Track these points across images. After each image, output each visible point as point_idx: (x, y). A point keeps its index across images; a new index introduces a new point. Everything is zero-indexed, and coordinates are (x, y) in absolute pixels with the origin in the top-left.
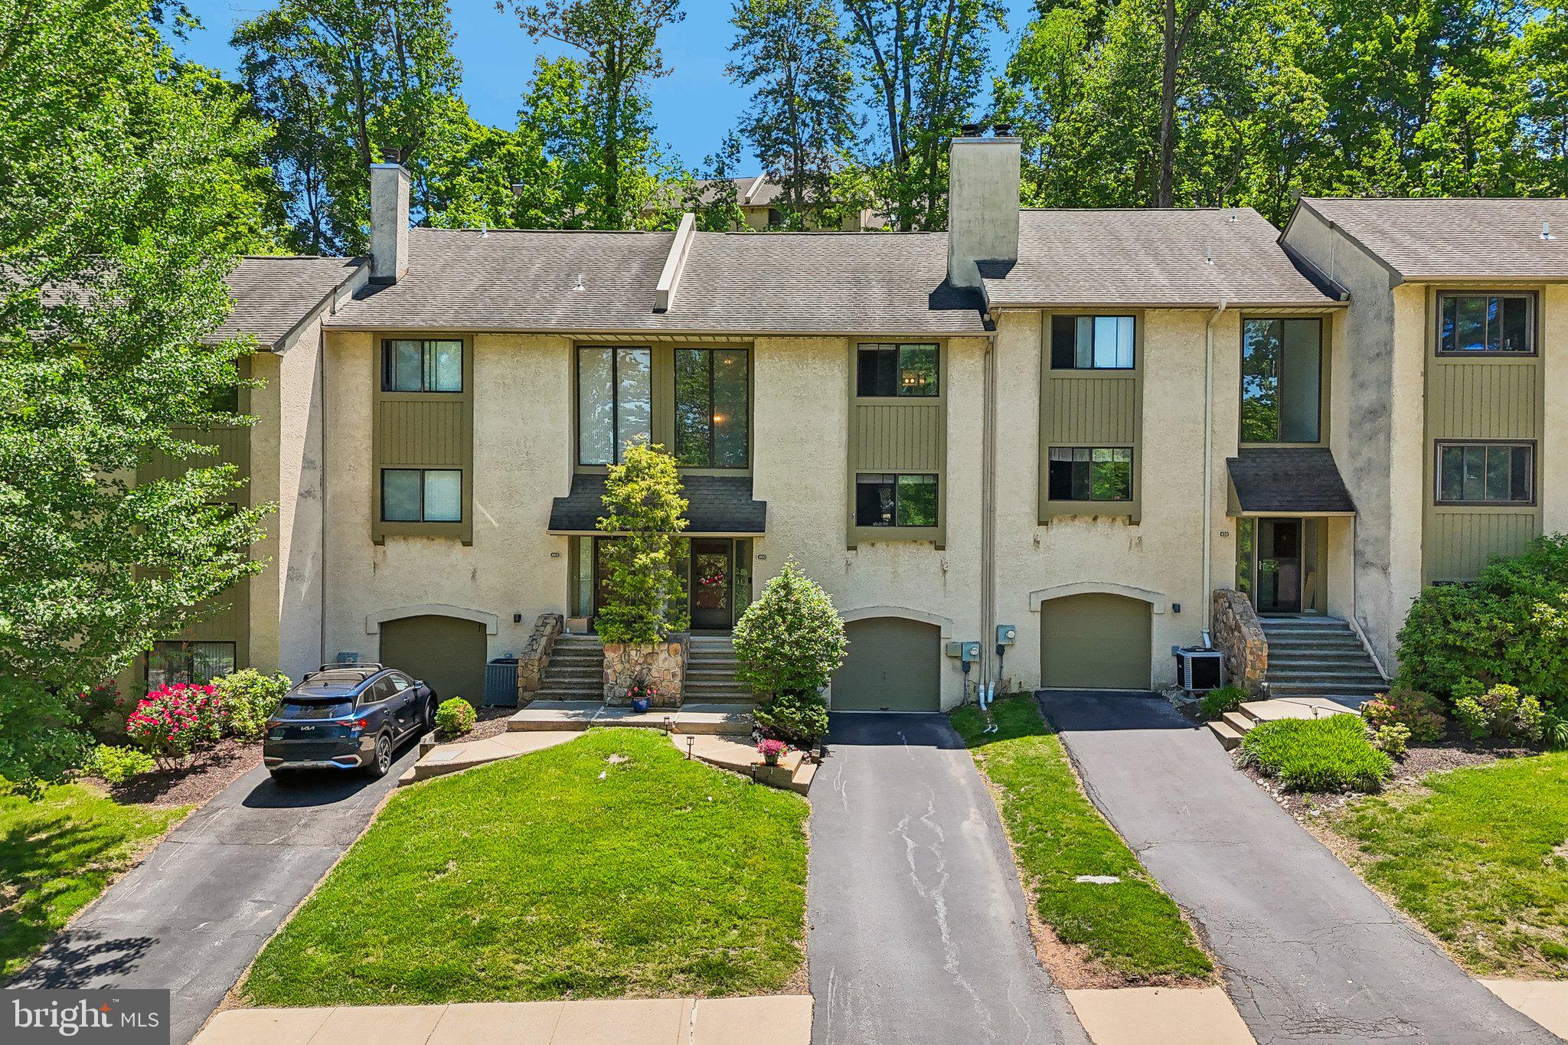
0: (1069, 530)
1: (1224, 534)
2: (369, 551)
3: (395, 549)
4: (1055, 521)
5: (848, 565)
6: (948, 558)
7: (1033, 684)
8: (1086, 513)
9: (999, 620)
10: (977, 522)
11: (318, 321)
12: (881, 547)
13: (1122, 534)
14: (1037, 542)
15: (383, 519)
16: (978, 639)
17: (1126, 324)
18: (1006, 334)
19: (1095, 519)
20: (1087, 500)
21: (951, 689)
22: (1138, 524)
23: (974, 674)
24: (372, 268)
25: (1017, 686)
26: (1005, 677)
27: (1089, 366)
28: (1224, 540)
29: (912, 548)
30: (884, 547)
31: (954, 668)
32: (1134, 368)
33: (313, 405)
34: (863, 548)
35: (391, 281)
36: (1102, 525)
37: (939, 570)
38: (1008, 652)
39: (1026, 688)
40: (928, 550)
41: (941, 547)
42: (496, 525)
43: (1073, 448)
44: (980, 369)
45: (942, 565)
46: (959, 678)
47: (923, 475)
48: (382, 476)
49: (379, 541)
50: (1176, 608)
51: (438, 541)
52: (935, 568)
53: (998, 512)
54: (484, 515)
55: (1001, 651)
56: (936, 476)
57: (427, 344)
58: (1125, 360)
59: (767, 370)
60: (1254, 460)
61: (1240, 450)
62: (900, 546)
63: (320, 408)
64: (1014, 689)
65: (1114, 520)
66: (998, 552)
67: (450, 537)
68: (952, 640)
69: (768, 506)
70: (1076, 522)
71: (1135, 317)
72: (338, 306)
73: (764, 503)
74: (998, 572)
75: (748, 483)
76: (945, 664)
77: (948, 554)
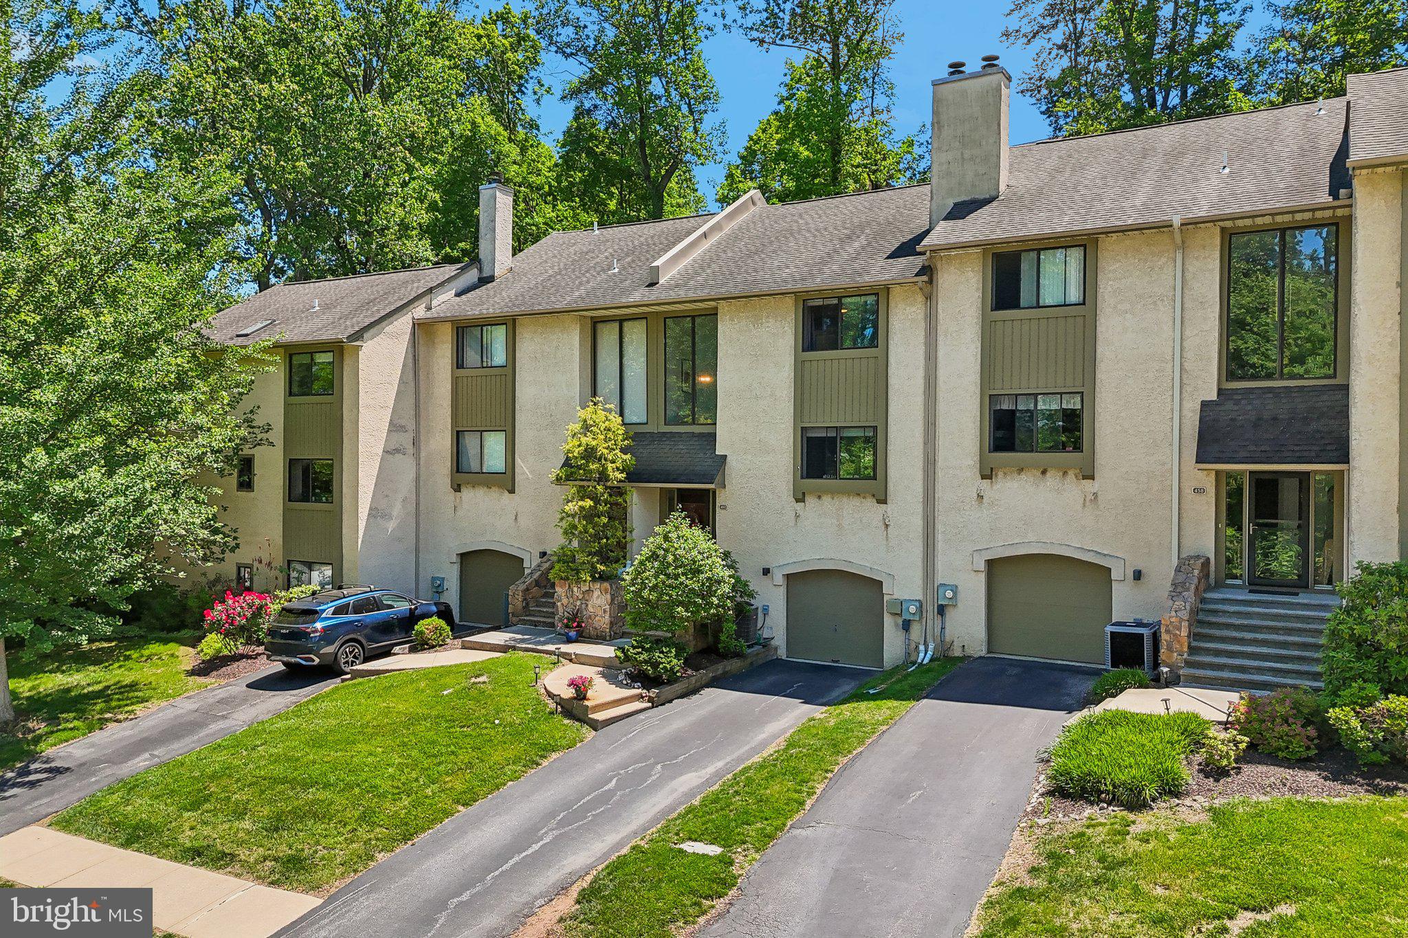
0: (1016, 485)
1: (1199, 491)
2: (451, 495)
3: (467, 494)
4: (1000, 474)
5: (797, 516)
6: (889, 513)
7: (978, 648)
8: (1036, 467)
9: (940, 580)
10: (919, 475)
11: (409, 316)
12: (826, 499)
13: (1072, 490)
14: (980, 497)
15: (458, 471)
16: (920, 597)
17: (1075, 256)
18: (947, 278)
19: (1044, 472)
20: (1032, 451)
21: (893, 646)
22: (1092, 478)
23: (916, 631)
24: (480, 270)
25: (961, 649)
26: (948, 639)
27: (1035, 305)
28: (1198, 497)
29: (856, 501)
30: (830, 499)
31: (896, 625)
32: (1084, 304)
33: (402, 381)
34: (811, 500)
35: (491, 279)
36: (1052, 479)
37: (881, 524)
38: (950, 614)
39: (969, 652)
40: (870, 503)
41: (883, 501)
42: (530, 476)
43: (1017, 395)
44: (921, 316)
45: (884, 519)
46: (901, 634)
47: (864, 427)
48: (458, 436)
49: (457, 488)
50: (1138, 575)
51: (493, 488)
52: (877, 521)
53: (940, 464)
54: (523, 468)
55: (941, 610)
56: (875, 428)
57: (485, 328)
58: (1074, 295)
59: (728, 331)
60: (1237, 402)
61: (1220, 392)
62: (845, 500)
63: (413, 384)
64: (957, 653)
65: (1065, 473)
66: (941, 507)
67: (501, 486)
68: (895, 597)
69: (729, 459)
70: (1023, 476)
71: (1085, 246)
72: (435, 303)
73: (724, 458)
74: (940, 527)
75: (712, 437)
76: (888, 621)
77: (890, 508)
